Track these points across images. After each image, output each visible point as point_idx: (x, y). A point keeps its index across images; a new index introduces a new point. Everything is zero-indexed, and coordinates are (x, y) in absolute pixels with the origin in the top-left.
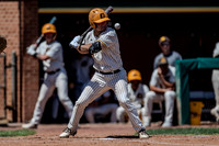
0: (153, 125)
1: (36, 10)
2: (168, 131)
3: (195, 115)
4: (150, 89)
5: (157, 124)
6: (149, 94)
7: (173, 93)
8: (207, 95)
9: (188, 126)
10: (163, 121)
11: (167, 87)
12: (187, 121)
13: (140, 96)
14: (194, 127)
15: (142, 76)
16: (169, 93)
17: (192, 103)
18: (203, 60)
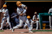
0: (33, 29)
2: (37, 31)
3: (44, 27)
5: (34, 29)
8: (47, 22)
9: (42, 30)
10: (36, 28)
14: (43, 30)
15: (31, 17)
16: (37, 21)
17: (43, 24)
18: (46, 13)
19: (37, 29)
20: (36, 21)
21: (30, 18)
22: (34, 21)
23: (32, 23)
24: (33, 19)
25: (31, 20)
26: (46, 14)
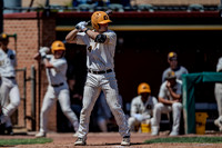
0: (161, 133)
1: (54, 27)
2: (175, 139)
3: (201, 124)
4: (158, 101)
5: (164, 133)
6: (158, 106)
7: (179, 104)
8: (211, 106)
9: (193, 135)
10: (171, 130)
11: (174, 99)
12: (193, 131)
13: (150, 108)
14: (199, 136)
15: (151, 88)
16: (176, 105)
17: (197, 114)
18: (207, 74)
19: (174, 133)
20: (171, 105)
21: (148, 90)
22: (166, 104)
23: (155, 111)
24: (161, 95)
25: (154, 99)
26: (207, 77)
